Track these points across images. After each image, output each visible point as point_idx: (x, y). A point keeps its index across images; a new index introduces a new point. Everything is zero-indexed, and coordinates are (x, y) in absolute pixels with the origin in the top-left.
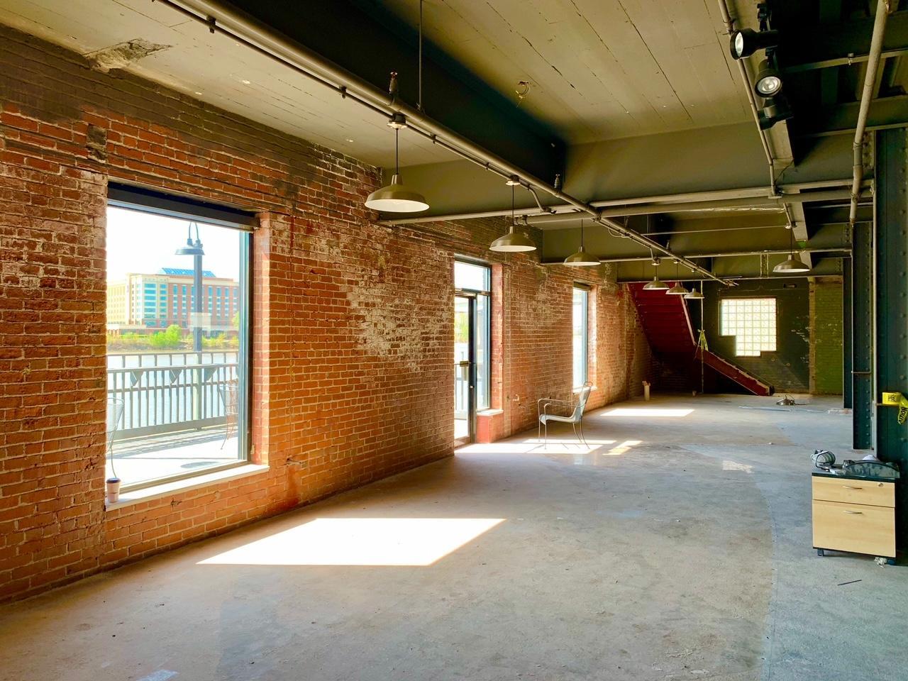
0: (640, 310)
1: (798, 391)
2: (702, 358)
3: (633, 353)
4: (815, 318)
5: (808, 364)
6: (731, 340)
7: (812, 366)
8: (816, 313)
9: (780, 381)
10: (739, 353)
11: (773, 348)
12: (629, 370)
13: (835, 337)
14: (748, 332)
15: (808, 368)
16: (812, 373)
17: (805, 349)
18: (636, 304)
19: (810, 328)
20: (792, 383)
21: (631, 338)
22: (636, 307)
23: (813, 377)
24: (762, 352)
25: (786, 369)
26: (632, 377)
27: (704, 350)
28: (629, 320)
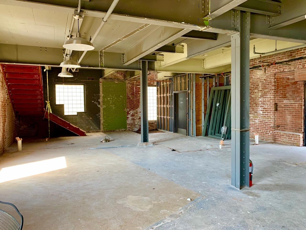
0: (9, 87)
1: (96, 131)
2: (49, 118)
3: (6, 117)
4: (103, 95)
5: (100, 117)
6: (62, 106)
7: (102, 118)
8: (103, 93)
9: (87, 127)
10: (66, 114)
11: (83, 110)
12: (4, 131)
13: (112, 104)
14: (70, 102)
15: (100, 120)
16: (102, 122)
17: (98, 110)
18: (7, 83)
19: (101, 100)
20: (93, 127)
21: (4, 106)
22: (7, 85)
23: (102, 124)
24: (78, 113)
25: (90, 121)
26: (6, 134)
27: (50, 113)
28: (3, 94)
